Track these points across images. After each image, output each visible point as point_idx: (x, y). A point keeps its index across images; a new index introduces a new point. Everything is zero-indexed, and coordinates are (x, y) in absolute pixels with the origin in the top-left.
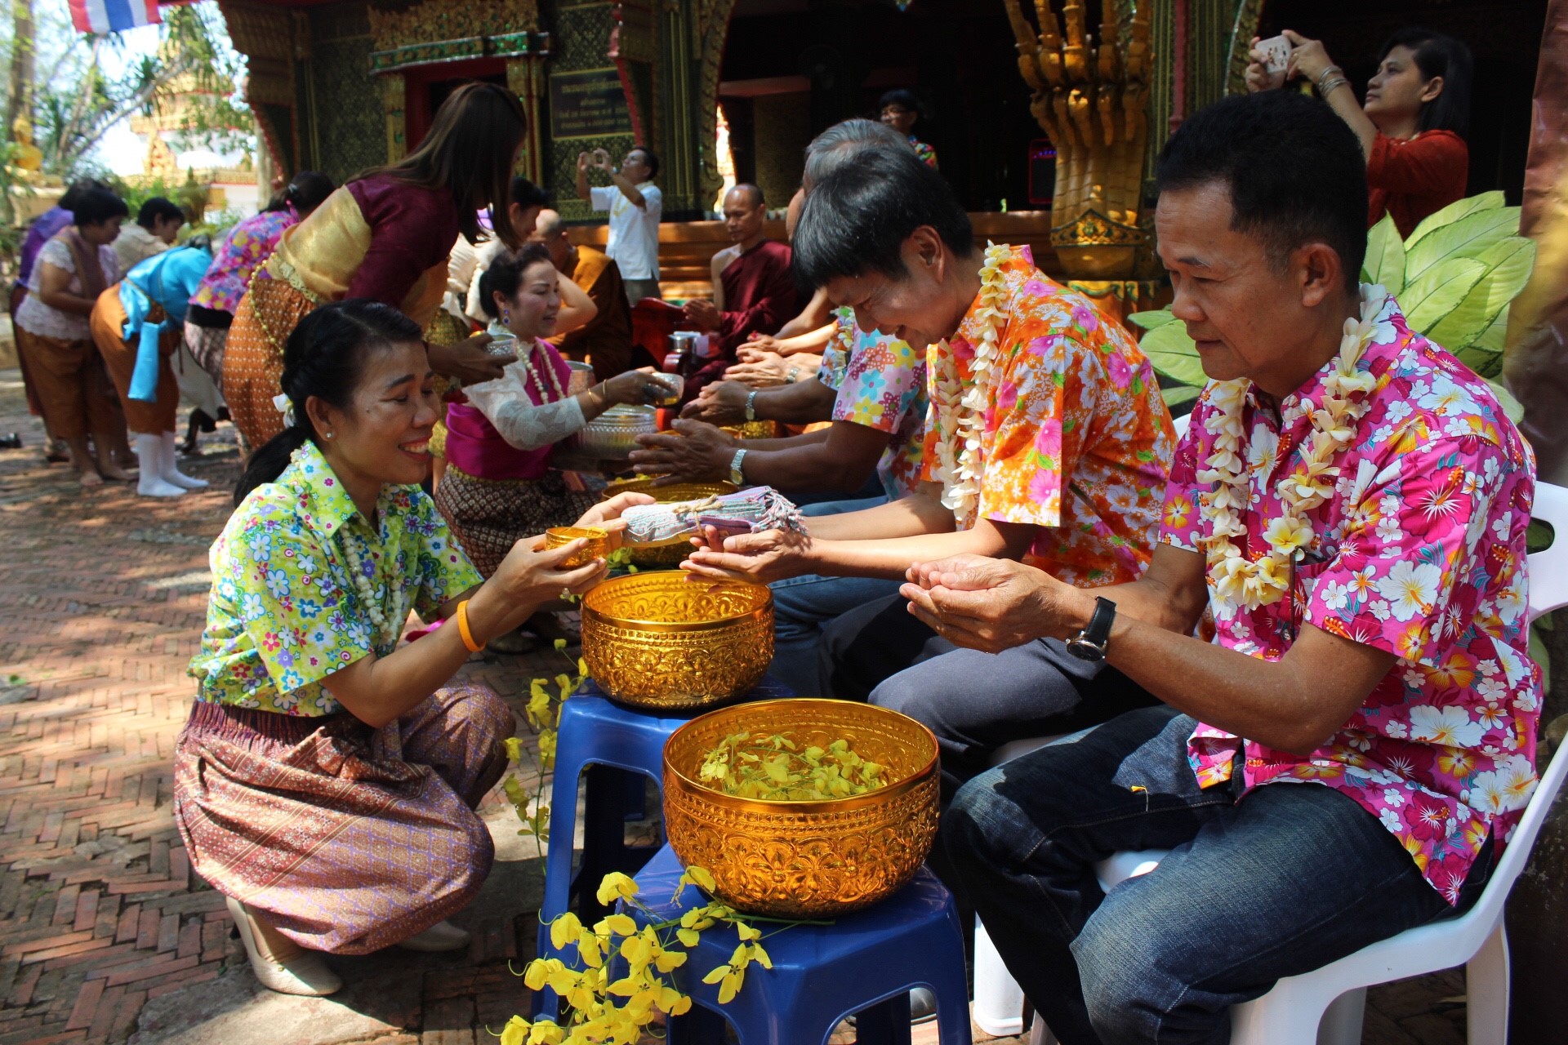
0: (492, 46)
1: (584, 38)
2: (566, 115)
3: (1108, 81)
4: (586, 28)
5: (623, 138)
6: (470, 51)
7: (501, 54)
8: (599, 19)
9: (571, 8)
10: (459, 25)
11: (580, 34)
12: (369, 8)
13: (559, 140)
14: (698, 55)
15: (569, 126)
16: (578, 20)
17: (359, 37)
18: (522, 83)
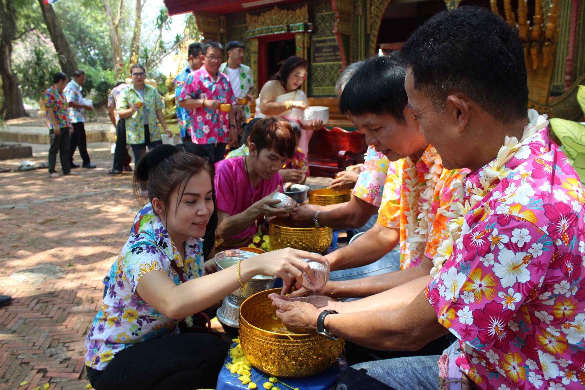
0: (290, 28)
1: (325, 25)
2: (317, 55)
3: (536, 41)
4: (326, 22)
5: (338, 64)
6: (282, 30)
7: (293, 31)
8: (331, 18)
9: (321, 14)
10: (279, 20)
12: (247, 14)
13: (314, 64)
14: (369, 32)
15: (318, 59)
16: (323, 19)
17: (243, 25)
18: (301, 43)
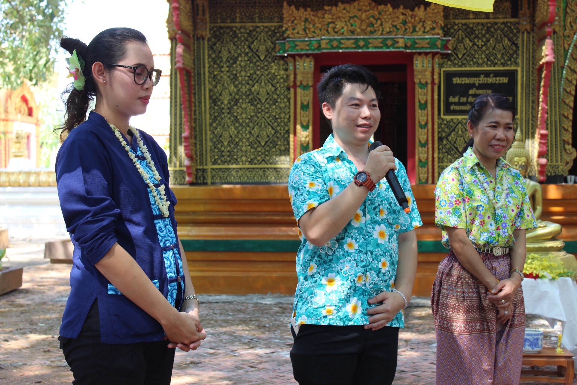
1: (474, 44)
2: (456, 100)
4: (477, 37)
8: (488, 30)
9: (464, 21)
10: (372, 25)
11: (470, 40)
12: (285, 4)
13: (448, 118)
15: (457, 108)
17: (259, 25)
18: (428, 74)
